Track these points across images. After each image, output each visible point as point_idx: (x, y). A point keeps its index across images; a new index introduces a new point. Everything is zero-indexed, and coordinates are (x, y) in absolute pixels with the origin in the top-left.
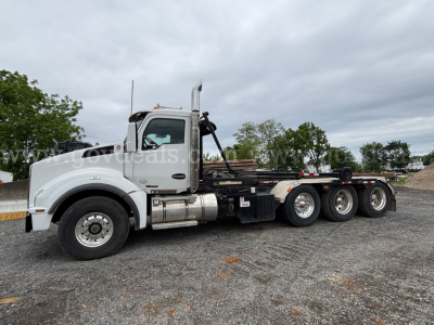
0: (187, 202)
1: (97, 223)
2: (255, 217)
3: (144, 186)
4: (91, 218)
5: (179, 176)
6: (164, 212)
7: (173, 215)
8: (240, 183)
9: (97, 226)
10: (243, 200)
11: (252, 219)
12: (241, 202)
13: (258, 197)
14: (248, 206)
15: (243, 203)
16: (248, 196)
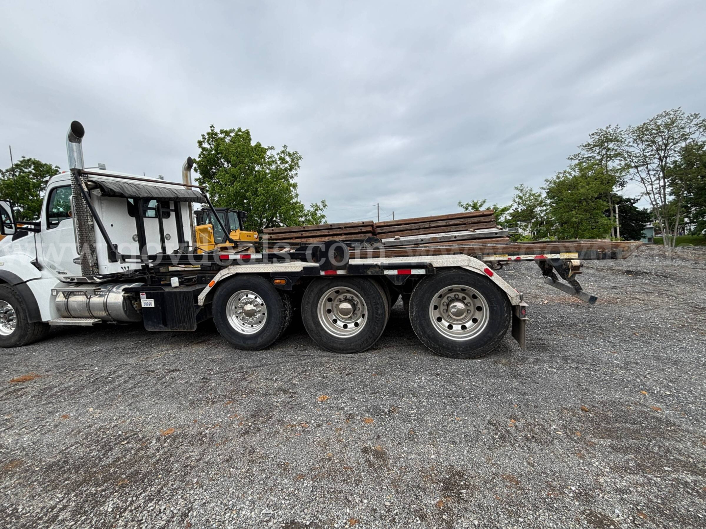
2: (165, 325)
3: (55, 273)
7: (75, 309)
10: (145, 296)
11: (160, 327)
12: (142, 300)
13: (165, 294)
14: (153, 306)
15: (145, 302)
16: (152, 292)
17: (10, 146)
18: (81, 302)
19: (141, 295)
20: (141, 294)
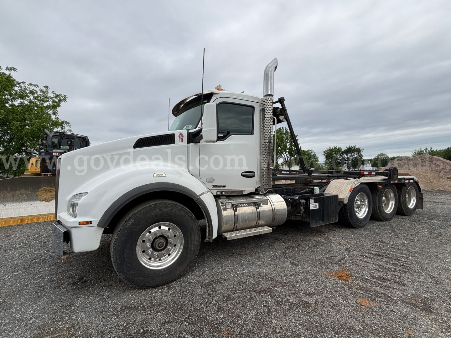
0: (257, 205)
1: (162, 236)
2: (323, 220)
3: (210, 185)
4: (155, 230)
5: (248, 174)
6: (236, 217)
7: (244, 220)
8: (294, 182)
9: (162, 240)
10: (313, 201)
11: (320, 223)
12: (311, 204)
13: (325, 198)
14: (318, 208)
15: (313, 205)
16: (318, 197)
17: (204, 48)
18: (249, 213)
19: (311, 201)
20: (311, 199)
